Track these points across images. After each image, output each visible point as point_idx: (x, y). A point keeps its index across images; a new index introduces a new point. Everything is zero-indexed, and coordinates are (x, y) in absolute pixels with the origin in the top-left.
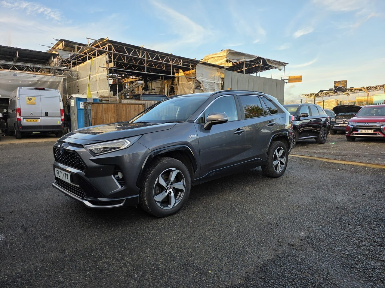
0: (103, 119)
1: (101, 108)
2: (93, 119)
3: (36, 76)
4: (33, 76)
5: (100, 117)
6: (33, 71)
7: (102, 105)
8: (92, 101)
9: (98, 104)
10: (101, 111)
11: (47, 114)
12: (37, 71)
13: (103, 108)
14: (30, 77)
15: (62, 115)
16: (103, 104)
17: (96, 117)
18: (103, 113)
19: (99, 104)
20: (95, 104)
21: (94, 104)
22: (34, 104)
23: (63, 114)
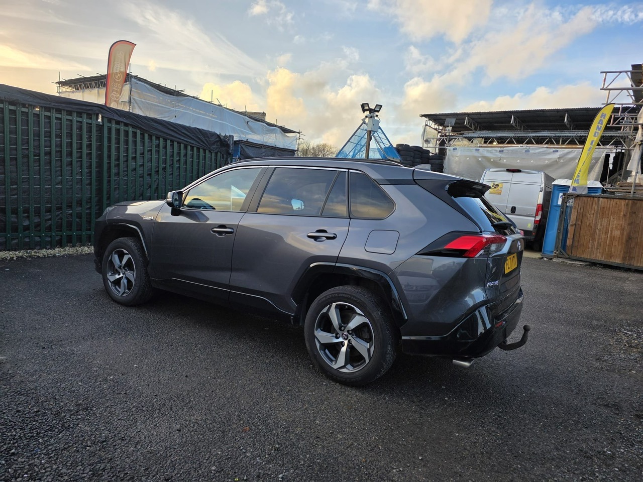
0: (595, 229)
1: (594, 205)
2: (572, 225)
3: (557, 151)
4: (554, 151)
5: (588, 223)
6: (558, 143)
7: (599, 201)
8: (585, 192)
9: (589, 199)
10: (593, 212)
11: (513, 210)
12: (563, 143)
13: (598, 207)
14: (549, 154)
15: (537, 214)
16: (601, 199)
17: (579, 223)
18: (597, 217)
19: (592, 199)
20: (584, 198)
21: (582, 198)
22: (500, 194)
23: (540, 213)
